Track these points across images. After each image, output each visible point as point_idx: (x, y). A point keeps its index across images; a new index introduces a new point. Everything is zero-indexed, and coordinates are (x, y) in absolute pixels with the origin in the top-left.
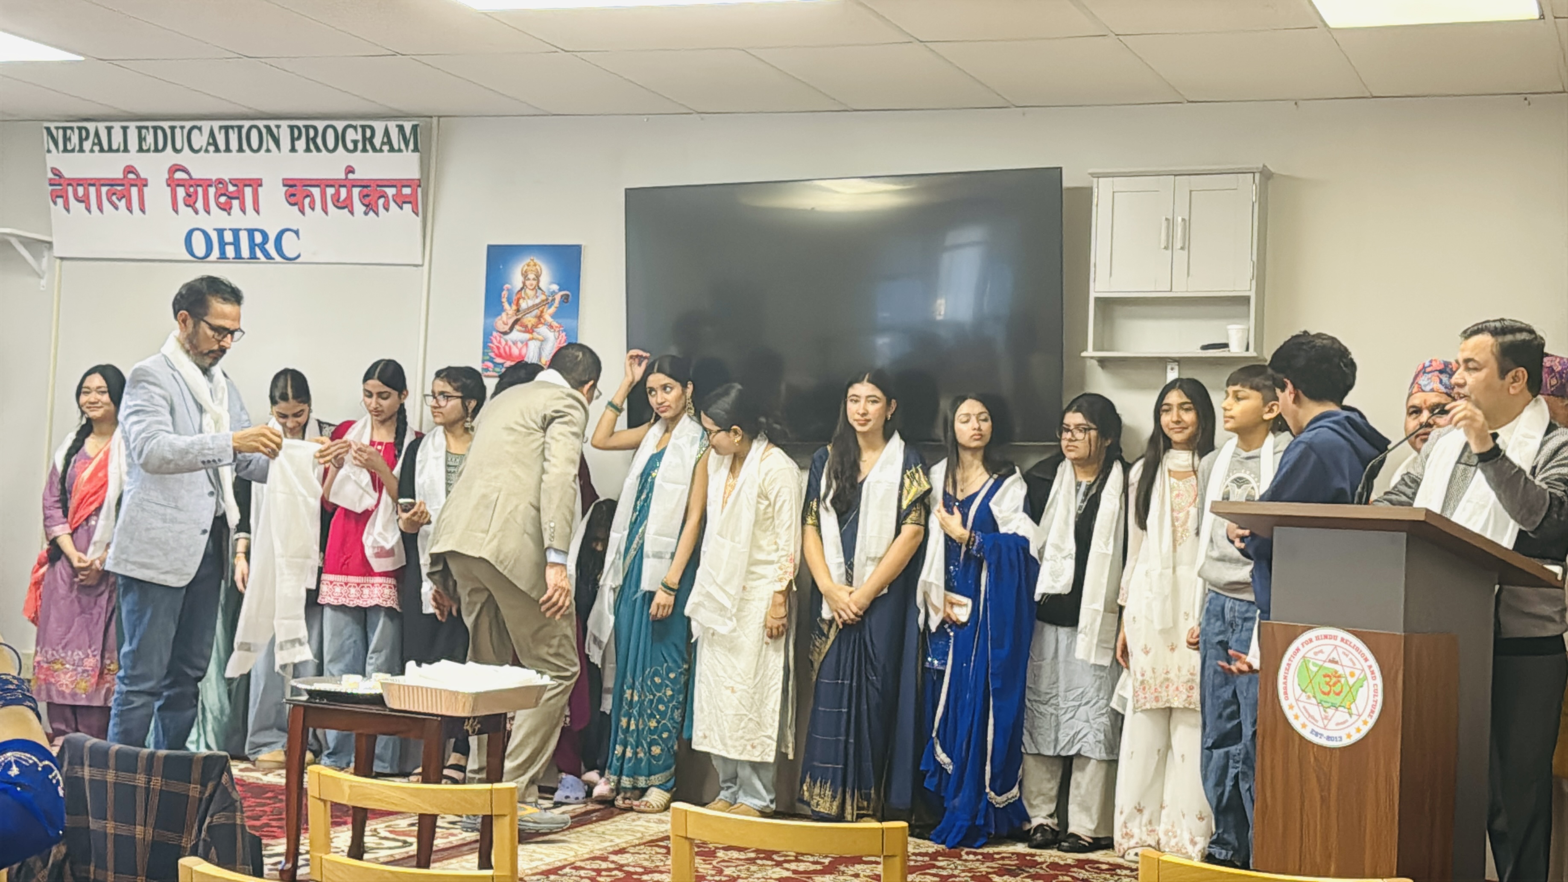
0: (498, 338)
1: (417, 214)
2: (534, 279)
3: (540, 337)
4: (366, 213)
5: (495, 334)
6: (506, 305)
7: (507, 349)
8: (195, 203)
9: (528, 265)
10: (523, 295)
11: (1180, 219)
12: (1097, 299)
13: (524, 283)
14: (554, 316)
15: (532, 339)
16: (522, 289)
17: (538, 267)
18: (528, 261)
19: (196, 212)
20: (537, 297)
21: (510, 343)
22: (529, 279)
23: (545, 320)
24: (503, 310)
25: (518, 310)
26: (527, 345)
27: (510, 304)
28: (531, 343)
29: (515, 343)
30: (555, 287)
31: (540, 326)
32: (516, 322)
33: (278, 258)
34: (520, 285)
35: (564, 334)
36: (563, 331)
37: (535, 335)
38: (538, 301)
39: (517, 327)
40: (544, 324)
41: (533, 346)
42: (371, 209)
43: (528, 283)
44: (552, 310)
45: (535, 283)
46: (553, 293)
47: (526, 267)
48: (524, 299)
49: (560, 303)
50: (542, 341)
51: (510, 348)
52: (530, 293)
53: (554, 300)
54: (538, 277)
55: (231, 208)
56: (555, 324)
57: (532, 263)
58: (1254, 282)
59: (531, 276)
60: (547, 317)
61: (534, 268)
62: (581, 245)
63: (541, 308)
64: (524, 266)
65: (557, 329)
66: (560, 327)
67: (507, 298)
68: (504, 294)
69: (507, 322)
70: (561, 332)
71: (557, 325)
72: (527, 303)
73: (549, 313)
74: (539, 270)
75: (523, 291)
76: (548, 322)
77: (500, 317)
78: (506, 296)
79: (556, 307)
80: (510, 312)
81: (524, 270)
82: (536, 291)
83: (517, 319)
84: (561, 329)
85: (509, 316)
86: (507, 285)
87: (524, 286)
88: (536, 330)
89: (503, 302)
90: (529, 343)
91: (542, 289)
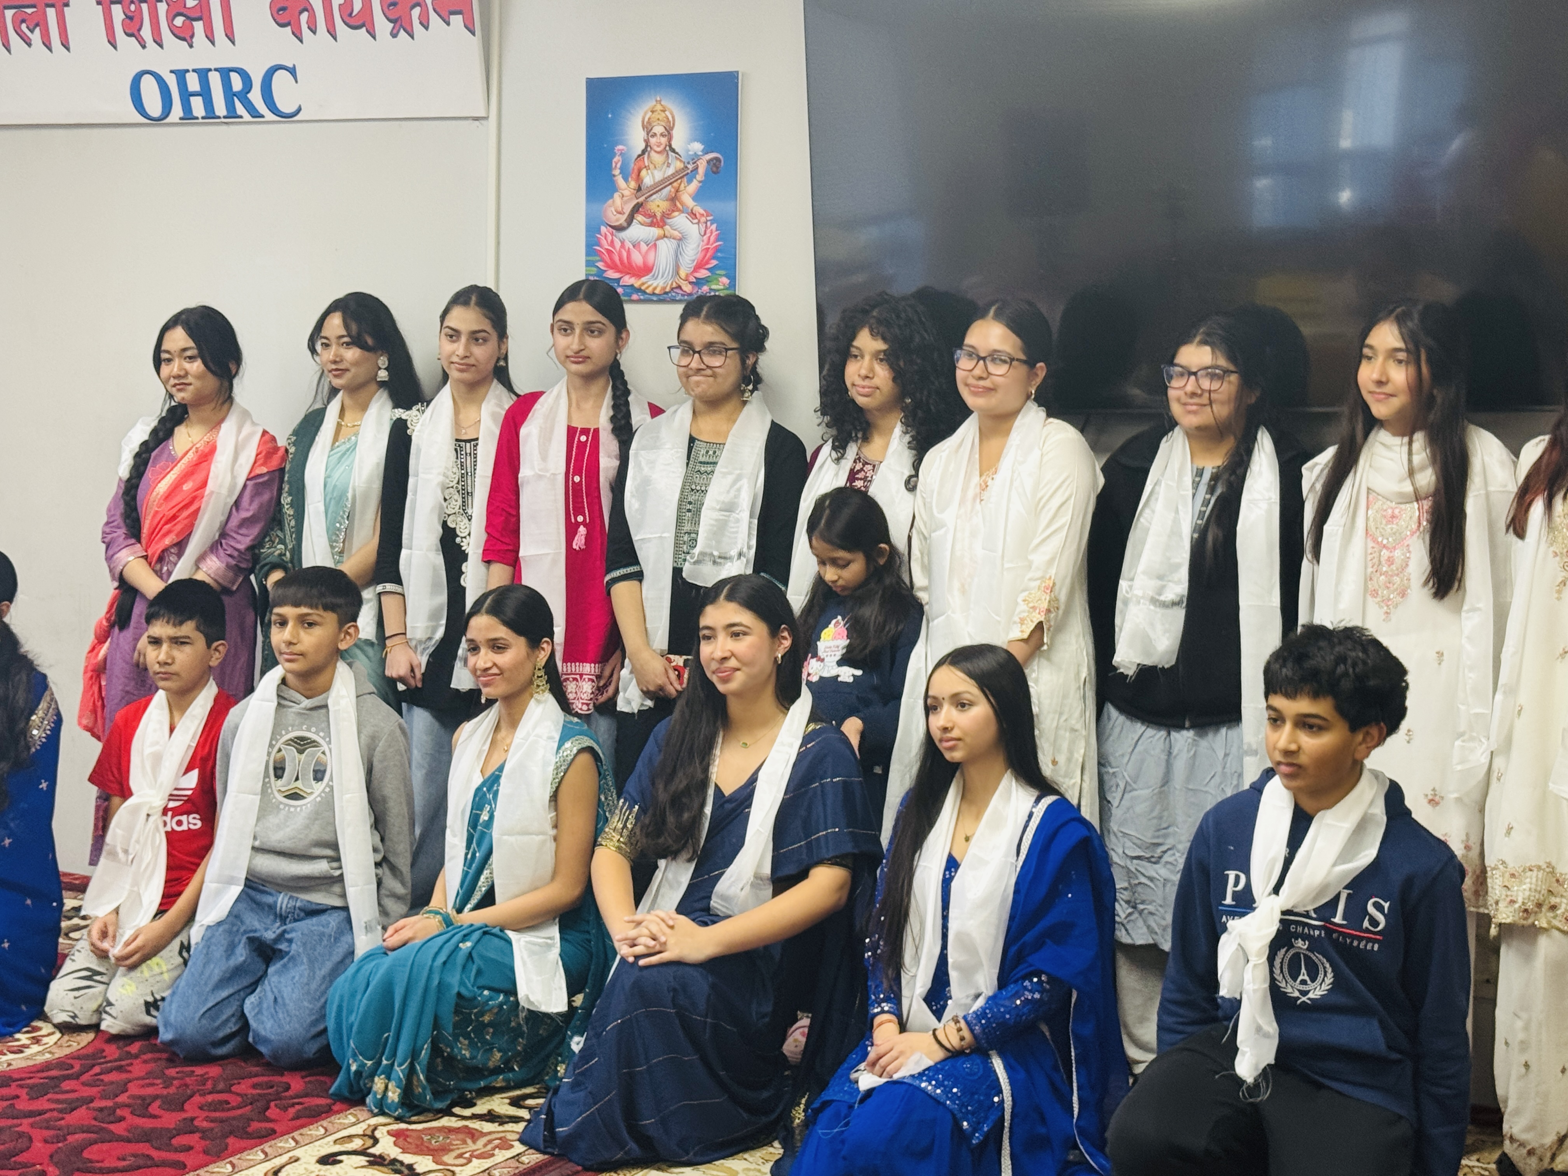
0: (610, 238)
1: (473, 34)
2: (662, 135)
3: (676, 233)
4: (394, 35)
5: (603, 229)
6: (620, 181)
7: (625, 254)
8: (139, 30)
9: (653, 112)
10: (647, 164)
13: (647, 142)
14: (696, 197)
15: (665, 236)
16: (644, 152)
17: (667, 113)
18: (650, 103)
19: (144, 47)
20: (669, 165)
21: (629, 245)
22: (655, 135)
23: (682, 204)
24: (614, 188)
25: (639, 189)
26: (655, 245)
27: (626, 180)
28: (660, 243)
29: (636, 245)
30: (698, 147)
31: (676, 214)
32: (637, 209)
33: (269, 116)
34: (643, 146)
35: (714, 227)
36: (712, 223)
37: (667, 227)
38: (670, 171)
39: (639, 217)
40: (683, 212)
41: (666, 248)
42: (401, 26)
43: (653, 141)
44: (694, 186)
45: (664, 140)
46: (695, 159)
47: (649, 115)
48: (647, 168)
49: (706, 175)
50: (680, 240)
52: (657, 158)
53: (696, 168)
54: (668, 133)
55: (192, 36)
56: (699, 210)
59: (658, 129)
60: (687, 199)
61: (663, 115)
62: (737, 72)
63: (675, 184)
64: (646, 114)
65: (703, 219)
66: (707, 216)
67: (621, 169)
68: (615, 160)
69: (622, 209)
70: (709, 223)
71: (702, 211)
72: (654, 177)
73: (689, 191)
74: (671, 119)
75: (646, 156)
76: (688, 207)
77: (611, 201)
78: (619, 165)
79: (700, 182)
80: (627, 193)
81: (646, 120)
82: (668, 154)
83: (638, 203)
84: (709, 218)
85: (625, 199)
86: (620, 147)
87: (647, 146)
88: (668, 221)
89: (614, 176)
90: (659, 243)
91: (677, 150)
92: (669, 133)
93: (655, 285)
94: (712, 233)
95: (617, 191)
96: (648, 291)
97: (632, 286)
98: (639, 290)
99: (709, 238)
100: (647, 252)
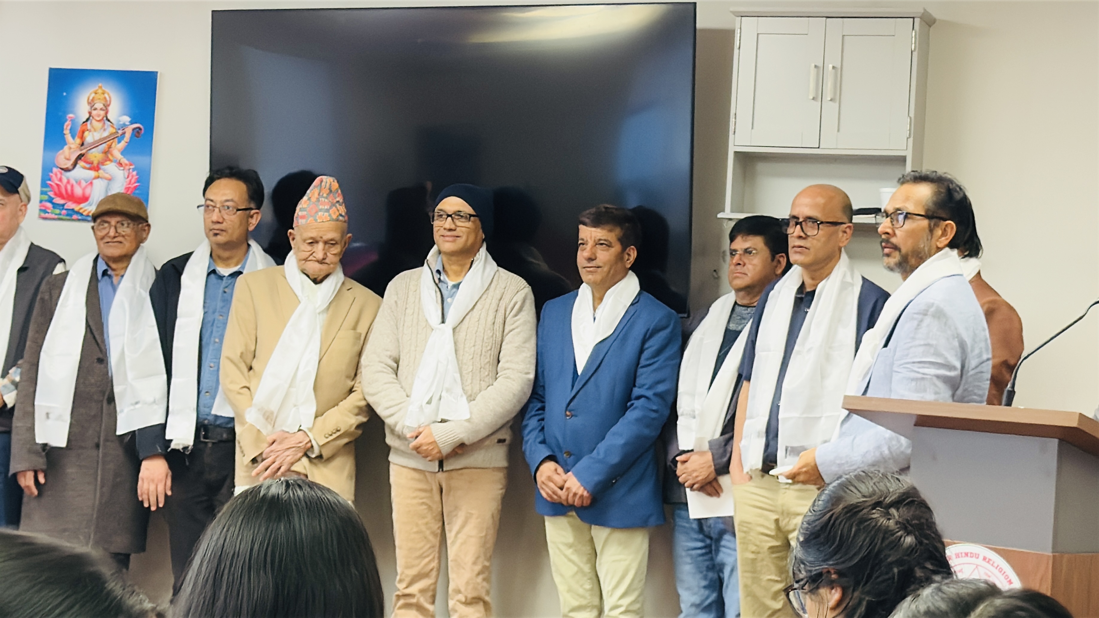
2: (101, 109)
3: (107, 176)
5: (55, 170)
6: (69, 137)
7: (69, 188)
9: (96, 93)
10: (89, 128)
11: (831, 66)
12: (736, 153)
13: (90, 113)
14: (123, 152)
15: (99, 177)
16: (87, 120)
18: (95, 88)
20: (105, 130)
21: (73, 181)
24: (64, 143)
25: (82, 144)
26: (91, 183)
27: (73, 137)
29: (78, 182)
30: (126, 119)
32: (80, 157)
34: (87, 116)
35: (135, 173)
36: (134, 170)
37: (101, 171)
38: (106, 134)
39: (81, 163)
40: (113, 162)
41: (99, 185)
43: (94, 113)
44: (123, 144)
45: (102, 113)
46: (124, 126)
47: (93, 95)
48: (89, 131)
49: (131, 138)
50: (110, 180)
51: (72, 186)
52: (97, 125)
53: (124, 133)
54: (106, 107)
56: (124, 161)
57: (100, 91)
58: (911, 140)
59: (99, 105)
60: (116, 153)
61: (102, 96)
62: (157, 72)
63: (108, 143)
64: (91, 94)
65: (127, 167)
66: (131, 165)
67: (70, 130)
68: (66, 124)
69: (70, 157)
70: (131, 170)
71: (127, 162)
72: (93, 136)
73: (118, 148)
74: (108, 99)
75: (89, 123)
76: (117, 159)
77: (61, 151)
78: (69, 127)
79: (127, 142)
80: (73, 146)
81: (91, 98)
82: (104, 123)
83: (81, 154)
84: (131, 167)
85: (72, 150)
86: (71, 115)
87: (90, 116)
88: (102, 167)
89: (65, 134)
90: (95, 181)
91: (111, 120)
92: (107, 109)
93: (89, 210)
94: (133, 176)
95: (66, 144)
96: (84, 214)
97: (73, 210)
98: (78, 213)
99: (130, 181)
100: (86, 187)
